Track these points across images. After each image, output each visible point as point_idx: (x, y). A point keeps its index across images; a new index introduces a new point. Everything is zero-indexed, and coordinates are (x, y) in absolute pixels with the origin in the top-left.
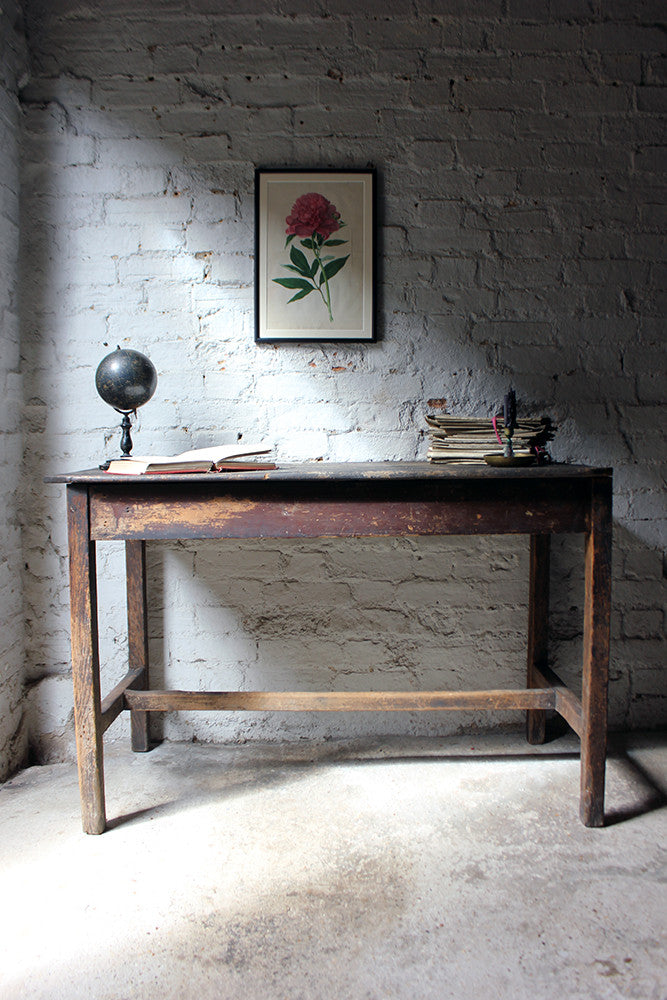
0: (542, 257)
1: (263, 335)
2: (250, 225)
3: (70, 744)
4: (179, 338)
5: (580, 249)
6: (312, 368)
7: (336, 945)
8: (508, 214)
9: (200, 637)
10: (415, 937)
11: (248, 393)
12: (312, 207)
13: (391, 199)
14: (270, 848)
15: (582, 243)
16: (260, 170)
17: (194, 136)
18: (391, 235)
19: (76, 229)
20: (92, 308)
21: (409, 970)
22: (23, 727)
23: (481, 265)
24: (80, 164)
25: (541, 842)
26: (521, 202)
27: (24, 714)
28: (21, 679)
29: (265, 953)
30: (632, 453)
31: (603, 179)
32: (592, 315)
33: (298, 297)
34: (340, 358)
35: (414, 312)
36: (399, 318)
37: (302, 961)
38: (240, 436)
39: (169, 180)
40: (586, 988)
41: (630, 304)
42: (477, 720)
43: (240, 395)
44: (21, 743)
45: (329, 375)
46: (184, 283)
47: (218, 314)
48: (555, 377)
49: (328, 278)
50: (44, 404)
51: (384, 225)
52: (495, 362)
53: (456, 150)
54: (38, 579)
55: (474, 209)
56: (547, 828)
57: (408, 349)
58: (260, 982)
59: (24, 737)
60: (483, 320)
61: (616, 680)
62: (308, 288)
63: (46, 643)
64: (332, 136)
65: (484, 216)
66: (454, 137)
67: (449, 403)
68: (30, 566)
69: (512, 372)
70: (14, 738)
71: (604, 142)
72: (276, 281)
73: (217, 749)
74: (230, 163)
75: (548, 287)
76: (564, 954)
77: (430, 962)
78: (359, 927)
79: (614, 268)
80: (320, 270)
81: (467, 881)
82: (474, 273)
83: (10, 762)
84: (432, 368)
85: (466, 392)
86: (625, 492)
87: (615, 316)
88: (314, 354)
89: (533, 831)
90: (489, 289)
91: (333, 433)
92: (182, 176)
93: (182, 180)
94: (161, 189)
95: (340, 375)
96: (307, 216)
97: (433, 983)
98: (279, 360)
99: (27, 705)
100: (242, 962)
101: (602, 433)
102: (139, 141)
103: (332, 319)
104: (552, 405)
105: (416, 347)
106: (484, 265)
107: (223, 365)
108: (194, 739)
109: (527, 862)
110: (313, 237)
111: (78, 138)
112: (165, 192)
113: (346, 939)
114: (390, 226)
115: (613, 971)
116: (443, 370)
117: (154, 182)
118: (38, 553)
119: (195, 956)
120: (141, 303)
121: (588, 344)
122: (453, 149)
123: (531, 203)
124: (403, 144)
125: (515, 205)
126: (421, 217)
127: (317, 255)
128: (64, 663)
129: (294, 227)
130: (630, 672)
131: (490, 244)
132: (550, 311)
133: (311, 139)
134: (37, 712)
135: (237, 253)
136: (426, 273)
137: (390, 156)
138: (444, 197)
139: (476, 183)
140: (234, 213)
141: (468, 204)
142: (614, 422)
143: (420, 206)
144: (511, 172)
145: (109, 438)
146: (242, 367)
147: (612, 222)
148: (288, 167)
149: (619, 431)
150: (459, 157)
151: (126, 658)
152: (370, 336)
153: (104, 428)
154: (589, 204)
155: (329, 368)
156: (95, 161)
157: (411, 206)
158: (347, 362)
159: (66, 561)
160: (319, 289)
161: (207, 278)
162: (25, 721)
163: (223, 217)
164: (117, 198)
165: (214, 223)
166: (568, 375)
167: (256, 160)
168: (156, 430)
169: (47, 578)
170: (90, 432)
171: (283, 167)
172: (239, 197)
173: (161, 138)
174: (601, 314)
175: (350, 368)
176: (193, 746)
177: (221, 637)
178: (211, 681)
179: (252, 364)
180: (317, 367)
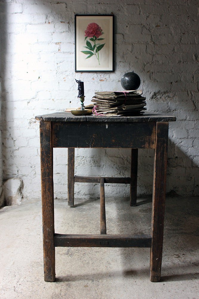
0: (168, 44)
1: (77, 70)
2: (73, 33)
3: (17, 200)
4: (51, 70)
5: (180, 41)
6: (93, 80)
8: (157, 30)
9: (58, 166)
11: (73, 88)
12: (93, 27)
13: (119, 25)
14: (80, 227)
15: (181, 39)
16: (76, 15)
17: (54, 4)
18: (119, 37)
20: (23, 61)
22: (2, 194)
23: (148, 46)
24: (18, 13)
26: (161, 25)
27: (3, 190)
28: (1, 179)
29: (78, 252)
30: (196, 107)
31: (188, 17)
32: (183, 63)
33: (89, 57)
34: (102, 76)
35: (126, 62)
36: (121, 64)
38: (70, 102)
39: (47, 18)
40: (170, 261)
41: (196, 59)
42: (145, 192)
43: (70, 89)
44: (2, 199)
45: (99, 82)
46: (52, 52)
47: (63, 63)
48: (171, 83)
49: (98, 51)
51: (117, 33)
52: (152, 78)
54: (6, 148)
55: (146, 28)
58: (77, 259)
59: (3, 197)
60: (148, 64)
61: (190, 180)
62: (92, 54)
63: (10, 168)
64: (99, 3)
65: (149, 30)
66: (139, 3)
68: (4, 143)
69: (157, 81)
70: (0, 197)
71: (189, 5)
72: (82, 52)
73: (63, 201)
74: (67, 13)
75: (170, 53)
79: (191, 47)
80: (96, 48)
82: (145, 49)
85: (142, 88)
86: (193, 120)
87: (191, 63)
88: (94, 75)
90: (150, 54)
92: (51, 16)
93: (51, 19)
94: (44, 21)
95: (102, 82)
96: (91, 30)
98: (83, 78)
99: (4, 187)
100: (71, 254)
101: (186, 101)
102: (37, 5)
103: (99, 64)
104: (170, 92)
107: (65, 79)
108: (56, 198)
110: (94, 37)
111: (17, 4)
112: (46, 22)
113: (102, 249)
114: (119, 34)
117: (42, 19)
118: (7, 140)
119: (58, 253)
120: (38, 59)
121: (182, 72)
122: (139, 7)
123: (164, 26)
124: (123, 6)
125: (159, 26)
126: (129, 30)
127: (95, 43)
128: (15, 174)
129: (87, 34)
130: (195, 178)
131: (151, 39)
132: (170, 61)
133: (93, 4)
134: (7, 190)
135: (69, 43)
136: (130, 49)
137: (118, 10)
138: (136, 24)
139: (146, 19)
140: (68, 29)
141: (144, 26)
142: (190, 97)
143: (128, 27)
144: (158, 15)
145: (29, 103)
146: (71, 80)
147: (191, 32)
148: (86, 14)
149: (192, 100)
150: (141, 10)
151: (35, 173)
152: (112, 70)
153: (27, 99)
154: (184, 26)
155: (99, 80)
156: (22, 12)
157: (125, 27)
158: (104, 78)
159: (16, 142)
160: (95, 54)
161: (60, 51)
162: (3, 192)
163: (64, 31)
164: (30, 24)
165: (61, 33)
166: (176, 82)
167: (75, 12)
168: (43, 100)
169: (10, 147)
170: (23, 101)
171: (84, 14)
172: (70, 24)
173: (44, 4)
174: (186, 62)
175: (105, 80)
176: (56, 200)
177: (65, 166)
178: (61, 180)
179: (74, 79)
180: (95, 80)
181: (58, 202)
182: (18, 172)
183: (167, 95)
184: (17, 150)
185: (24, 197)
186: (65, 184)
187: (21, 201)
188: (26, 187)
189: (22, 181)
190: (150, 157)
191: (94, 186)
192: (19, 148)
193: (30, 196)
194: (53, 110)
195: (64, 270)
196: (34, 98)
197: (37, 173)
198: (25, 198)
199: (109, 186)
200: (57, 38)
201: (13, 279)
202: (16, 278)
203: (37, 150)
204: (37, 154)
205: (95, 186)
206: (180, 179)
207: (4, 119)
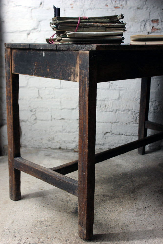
6: (106, 7)
7: (113, 210)
9: (63, 110)
10: (141, 209)
21: (138, 218)
34: (118, 2)
37: (102, 214)
45: (113, 10)
67: (160, 21)
73: (68, 152)
77: (146, 216)
78: (121, 205)
81: (160, 194)
84: (154, 7)
88: (107, 1)
95: (118, 10)
97: (147, 221)
107: (72, 6)
108: (60, 148)
113: (116, 208)
116: (158, 8)
119: (64, 211)
145: (29, 34)
146: (80, 7)
151: (35, 118)
153: (27, 30)
155: (113, 7)
158: (120, 5)
168: (46, 31)
170: (22, 32)
175: (121, 7)
176: (59, 151)
177: (71, 110)
178: (66, 127)
179: (84, 5)
180: (109, 7)
181: (62, 153)
186: (71, 132)
188: (24, 134)
191: (105, 134)
193: (29, 144)
195: (72, 231)
196: (35, 29)
197: (38, 118)
198: (23, 147)
199: (122, 135)
201: (13, 240)
202: (16, 239)
203: (39, 91)
204: (37, 96)
205: (107, 135)
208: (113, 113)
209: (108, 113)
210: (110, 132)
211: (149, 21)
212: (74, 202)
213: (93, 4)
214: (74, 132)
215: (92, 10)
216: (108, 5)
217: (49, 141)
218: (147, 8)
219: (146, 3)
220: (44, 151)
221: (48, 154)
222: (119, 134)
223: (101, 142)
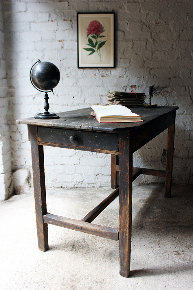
1: (80, 66)
2: (75, 31)
3: (25, 189)
6: (95, 76)
7: (102, 246)
8: (156, 27)
9: (63, 157)
11: (76, 84)
12: (95, 25)
13: (120, 22)
15: (180, 36)
16: (78, 13)
17: (57, 2)
18: (120, 34)
19: (21, 33)
20: (28, 58)
22: (12, 184)
23: (147, 43)
24: (22, 12)
25: (161, 218)
26: (161, 22)
27: (12, 180)
28: (10, 170)
29: (82, 248)
31: (187, 14)
32: (182, 59)
33: (91, 54)
34: (104, 72)
35: (126, 58)
36: (122, 60)
37: (92, 251)
38: (74, 97)
39: (50, 16)
40: (170, 258)
42: (144, 182)
43: (73, 85)
44: (11, 189)
45: (100, 78)
46: (55, 50)
47: (66, 59)
48: (170, 78)
49: (100, 48)
50: (14, 88)
51: (118, 31)
52: (151, 74)
53: (140, 5)
54: (14, 141)
55: (145, 25)
56: (163, 214)
57: (124, 70)
58: (81, 256)
59: (12, 187)
60: (148, 60)
61: (186, 170)
62: (93, 51)
63: (18, 159)
64: (101, 1)
65: (149, 27)
66: (140, 1)
67: (137, 87)
68: (12, 137)
69: (156, 77)
70: (9, 187)
71: (188, 1)
72: (84, 49)
73: (68, 190)
74: (69, 11)
75: (168, 50)
76: (165, 249)
79: (189, 44)
80: (97, 45)
81: (139, 229)
82: (145, 45)
83: (8, 194)
84: (132, 76)
85: (142, 83)
86: (190, 114)
87: (189, 59)
88: (96, 72)
89: (159, 215)
90: (150, 51)
91: (102, 96)
92: (54, 15)
93: (54, 17)
94: (48, 19)
95: (104, 78)
96: (93, 28)
98: (85, 74)
99: (13, 178)
100: (76, 251)
101: (184, 96)
102: (40, 4)
103: (101, 61)
104: (169, 87)
105: (127, 69)
106: (148, 43)
108: (62, 187)
109: (157, 224)
110: (95, 34)
111: (21, 3)
113: (105, 245)
114: (120, 31)
115: (179, 254)
116: (135, 76)
117: (46, 17)
118: (14, 133)
119: (63, 249)
120: (42, 56)
121: (180, 68)
122: (139, 5)
123: (164, 22)
124: (123, 4)
125: (159, 23)
126: (129, 28)
127: (96, 41)
128: (23, 165)
129: (89, 32)
130: (190, 168)
131: (150, 36)
132: (169, 58)
133: (94, 2)
134: (16, 180)
135: (72, 40)
136: (130, 46)
137: (119, 8)
138: (136, 21)
139: (146, 16)
140: (70, 27)
141: (144, 23)
142: (188, 92)
143: (128, 24)
144: (158, 12)
145: (34, 98)
146: (74, 76)
147: (189, 29)
148: (87, 12)
149: (189, 95)
150: (141, 8)
152: (113, 66)
153: (32, 95)
154: (182, 23)
155: (100, 76)
156: (26, 11)
157: (126, 24)
158: (106, 74)
159: (23, 135)
160: (97, 51)
161: (63, 48)
162: (12, 182)
163: (67, 28)
164: (34, 22)
165: (64, 30)
166: (174, 78)
167: (77, 10)
169: (17, 140)
170: (29, 96)
171: (86, 12)
172: (72, 22)
173: (47, 3)
174: (185, 58)
175: (107, 76)
176: (61, 189)
177: (69, 157)
178: (66, 170)
179: (77, 75)
180: (97, 76)
181: (63, 191)
182: (25, 163)
183: (165, 90)
184: (24, 143)
185: (31, 186)
186: (70, 174)
187: (29, 190)
189: (30, 171)
190: (149, 149)
191: (97, 175)
192: (26, 141)
194: (57, 105)
195: (68, 269)
196: (39, 94)
200: (60, 35)
201: (20, 280)
202: (23, 279)
206: (176, 169)
207: (12, 114)
208: (102, 158)
209: (99, 158)
210: (100, 174)
211: (129, 87)
212: (71, 239)
213: (84, 74)
214: (72, 174)
215: (83, 78)
216: (97, 75)
217: (53, 181)
218: (127, 76)
219: (126, 73)
220: (49, 189)
221: (52, 193)
222: (108, 175)
223: (93, 182)
